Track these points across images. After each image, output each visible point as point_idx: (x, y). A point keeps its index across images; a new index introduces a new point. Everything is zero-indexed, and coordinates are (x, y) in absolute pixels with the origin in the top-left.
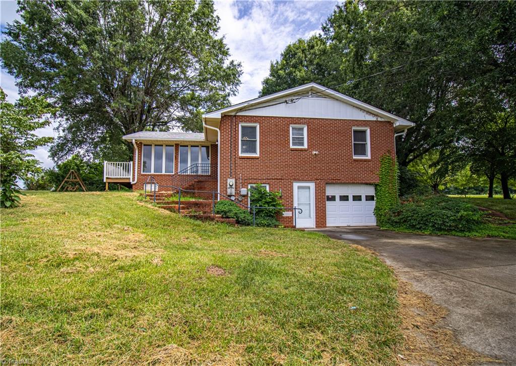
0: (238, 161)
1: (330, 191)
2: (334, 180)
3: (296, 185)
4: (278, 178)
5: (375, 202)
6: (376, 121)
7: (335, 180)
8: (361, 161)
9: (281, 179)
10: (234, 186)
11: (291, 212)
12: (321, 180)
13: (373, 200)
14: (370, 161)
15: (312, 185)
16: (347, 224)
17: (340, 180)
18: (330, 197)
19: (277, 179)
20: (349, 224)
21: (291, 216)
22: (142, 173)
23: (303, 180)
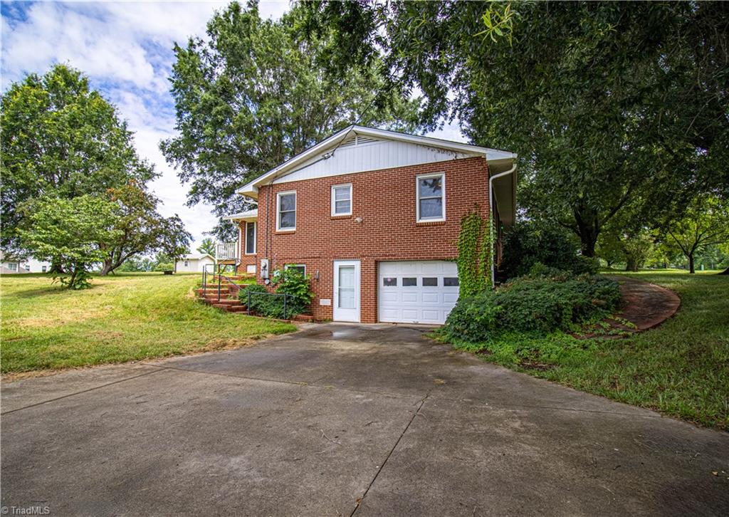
0: (275, 238)
1: (387, 271)
2: (386, 256)
3: (337, 264)
4: (316, 256)
5: (459, 287)
6: (455, 161)
7: (389, 256)
8: (428, 226)
9: (319, 258)
10: (267, 268)
11: (330, 300)
12: (368, 256)
13: (458, 285)
14: (444, 225)
15: (357, 264)
16: (414, 320)
17: (395, 256)
18: (389, 280)
19: (314, 258)
20: (416, 321)
21: (330, 304)
22: (246, 254)
23: (345, 258)
